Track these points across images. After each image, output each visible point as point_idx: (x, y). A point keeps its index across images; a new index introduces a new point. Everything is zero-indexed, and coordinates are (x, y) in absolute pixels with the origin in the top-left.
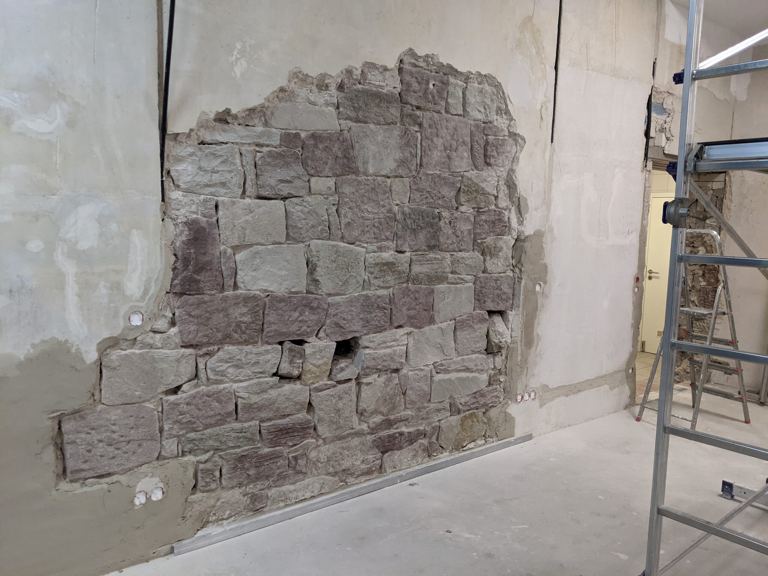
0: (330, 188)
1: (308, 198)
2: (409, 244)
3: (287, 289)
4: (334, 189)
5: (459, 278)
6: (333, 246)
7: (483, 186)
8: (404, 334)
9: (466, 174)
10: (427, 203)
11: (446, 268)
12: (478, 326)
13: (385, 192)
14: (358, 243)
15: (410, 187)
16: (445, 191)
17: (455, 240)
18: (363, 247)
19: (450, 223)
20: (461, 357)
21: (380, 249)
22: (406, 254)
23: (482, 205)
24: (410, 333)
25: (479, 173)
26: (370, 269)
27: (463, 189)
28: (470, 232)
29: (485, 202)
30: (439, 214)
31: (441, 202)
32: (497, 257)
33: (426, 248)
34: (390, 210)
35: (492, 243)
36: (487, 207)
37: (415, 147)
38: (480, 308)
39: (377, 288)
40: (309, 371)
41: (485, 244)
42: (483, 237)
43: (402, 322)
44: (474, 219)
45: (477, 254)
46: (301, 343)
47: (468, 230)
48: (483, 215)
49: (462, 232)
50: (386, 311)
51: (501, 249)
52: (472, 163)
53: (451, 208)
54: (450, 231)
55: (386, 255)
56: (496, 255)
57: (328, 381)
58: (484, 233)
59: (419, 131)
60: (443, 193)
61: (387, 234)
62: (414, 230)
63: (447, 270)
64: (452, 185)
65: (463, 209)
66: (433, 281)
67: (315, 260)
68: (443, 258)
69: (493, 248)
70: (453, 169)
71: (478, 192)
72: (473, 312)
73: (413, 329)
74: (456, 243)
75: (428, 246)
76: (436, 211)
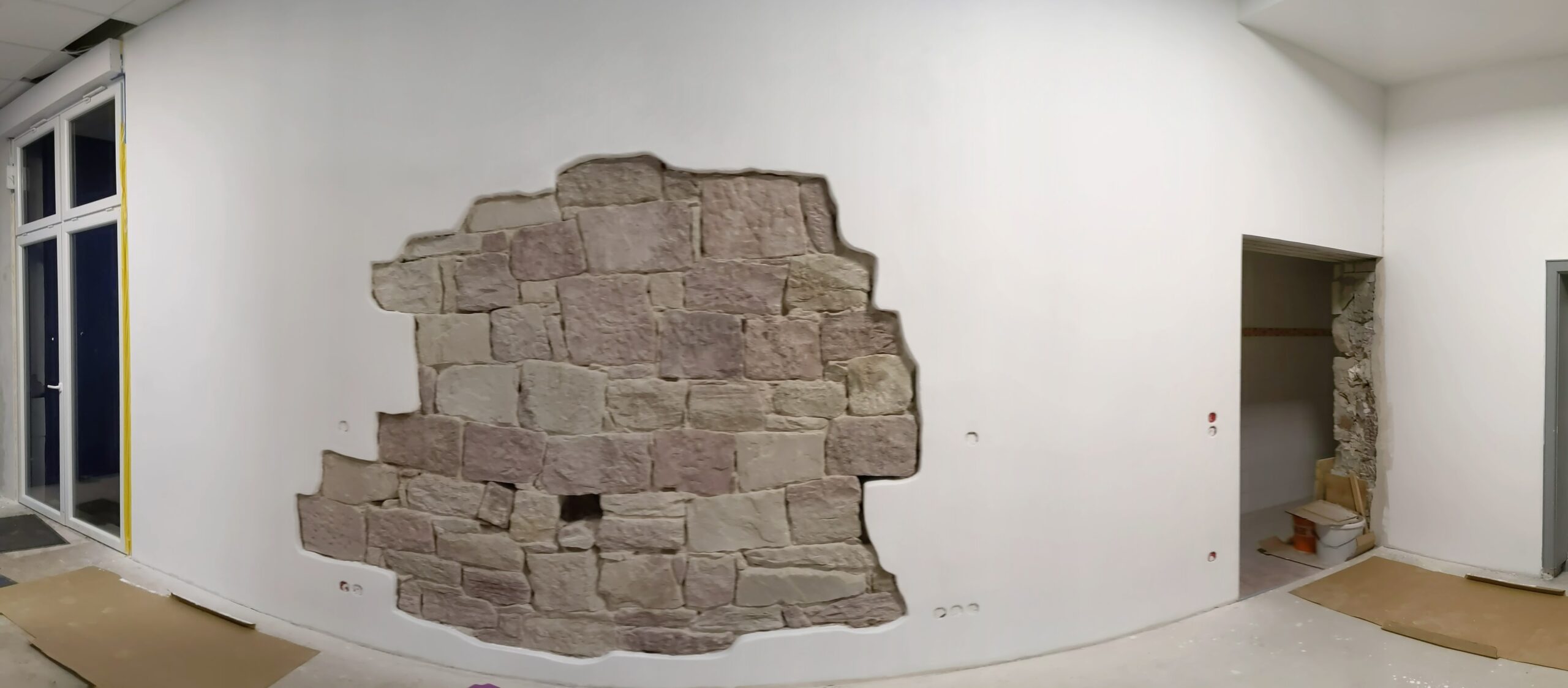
0: (546, 294)
1: (518, 308)
2: (684, 369)
3: (492, 418)
4: (554, 295)
5: (789, 422)
6: (554, 368)
7: (837, 277)
8: (677, 502)
9: (795, 259)
10: (717, 306)
11: (759, 405)
12: (836, 500)
13: (636, 294)
14: (593, 365)
15: (684, 284)
16: (755, 288)
17: (778, 361)
18: (602, 371)
19: (765, 334)
20: (804, 546)
21: (630, 374)
22: (680, 382)
23: (835, 306)
24: (689, 501)
25: (824, 256)
26: (612, 402)
27: (793, 282)
28: (810, 349)
29: (842, 300)
30: (744, 322)
31: (744, 304)
32: (874, 388)
33: (719, 374)
34: (644, 320)
35: (861, 367)
36: (849, 308)
37: (688, 227)
38: (843, 471)
39: (626, 429)
40: (518, 524)
41: (845, 368)
42: (841, 356)
43: (670, 484)
44: (821, 329)
45: (830, 384)
46: (512, 487)
47: (806, 345)
48: (837, 321)
49: (791, 348)
50: (638, 464)
51: (882, 376)
52: (810, 242)
53: (765, 313)
54: (766, 348)
55: (640, 384)
56: (873, 386)
57: (550, 544)
58: (844, 351)
59: (695, 205)
60: (749, 290)
61: (643, 353)
62: (692, 347)
63: (763, 408)
64: (769, 277)
65: (793, 313)
66: (735, 424)
67: (526, 385)
68: (751, 391)
69: (865, 374)
70: (768, 253)
71: (825, 285)
72: (825, 478)
73: (693, 496)
74: (781, 367)
75: (722, 371)
76: (738, 318)
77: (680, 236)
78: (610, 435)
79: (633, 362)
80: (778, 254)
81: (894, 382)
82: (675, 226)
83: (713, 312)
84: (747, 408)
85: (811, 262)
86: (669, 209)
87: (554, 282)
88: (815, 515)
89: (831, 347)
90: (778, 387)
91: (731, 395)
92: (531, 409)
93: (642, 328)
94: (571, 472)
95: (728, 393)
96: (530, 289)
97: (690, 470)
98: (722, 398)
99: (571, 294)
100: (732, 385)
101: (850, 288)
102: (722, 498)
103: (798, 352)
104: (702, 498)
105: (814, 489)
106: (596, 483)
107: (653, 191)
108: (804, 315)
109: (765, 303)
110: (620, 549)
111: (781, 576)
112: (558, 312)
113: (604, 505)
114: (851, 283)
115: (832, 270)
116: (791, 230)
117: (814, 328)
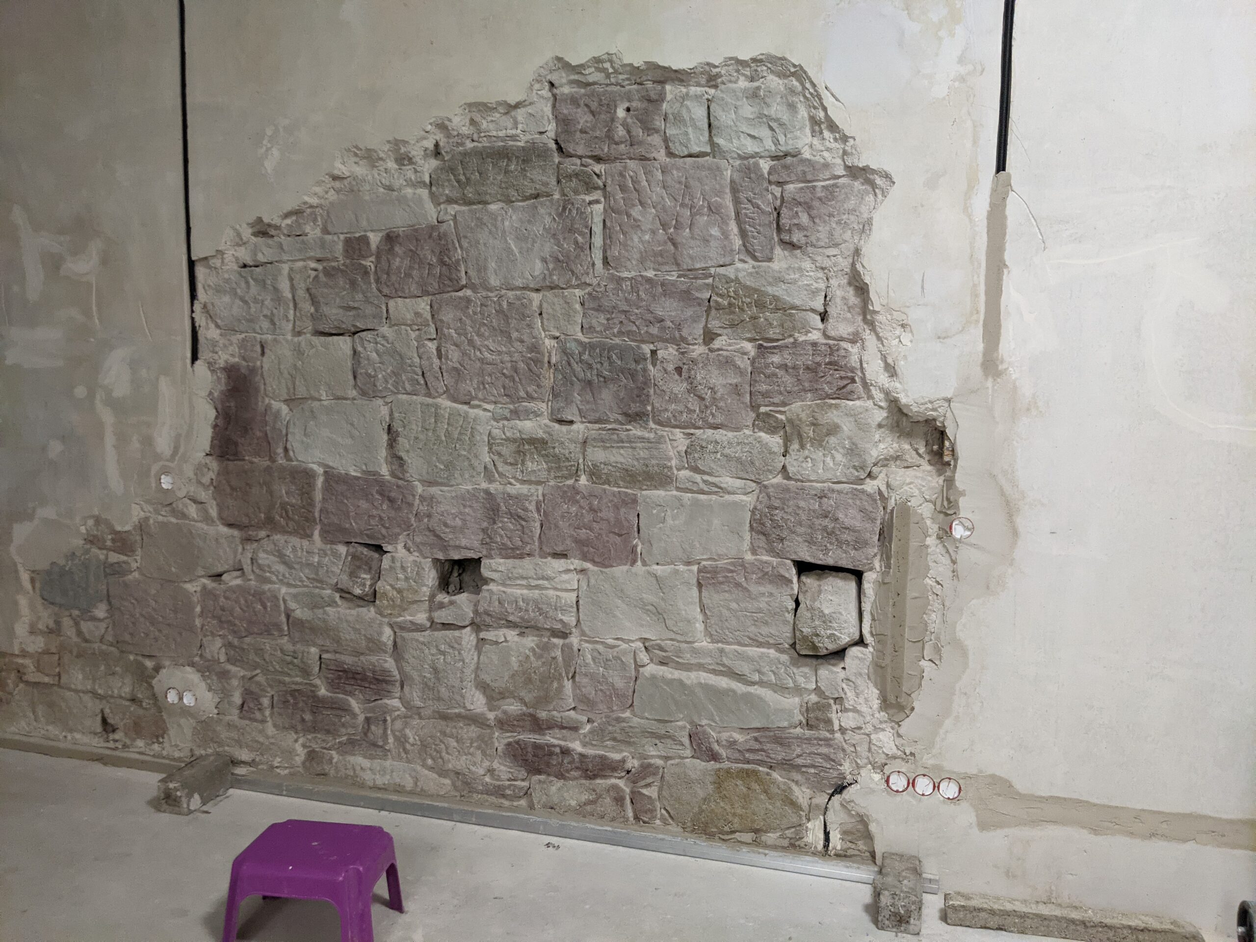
0: (419, 314)
1: (386, 330)
2: (580, 410)
3: (356, 465)
4: (428, 315)
5: (704, 481)
6: (430, 405)
7: (777, 294)
8: (568, 571)
9: (721, 270)
10: (621, 333)
11: (670, 459)
12: (762, 589)
13: (524, 317)
14: (476, 402)
15: (582, 304)
16: (668, 309)
17: (695, 405)
18: (485, 410)
19: (679, 370)
20: (720, 645)
21: (516, 414)
22: (575, 427)
23: (771, 334)
24: (583, 571)
25: (759, 267)
26: (495, 448)
27: (716, 302)
28: (736, 390)
29: (782, 326)
30: (654, 353)
31: (654, 330)
32: (821, 446)
33: (620, 418)
34: (535, 348)
35: (803, 416)
36: (791, 336)
37: (587, 231)
38: (772, 551)
39: (512, 481)
40: (385, 594)
41: (782, 417)
42: (776, 400)
43: (559, 549)
44: (753, 363)
45: (760, 437)
46: (378, 549)
47: (731, 385)
48: (773, 353)
49: (712, 388)
50: (524, 523)
51: (833, 430)
52: (743, 248)
53: (680, 341)
54: (679, 387)
55: (528, 426)
56: (819, 442)
57: (421, 617)
58: (781, 393)
59: (597, 202)
60: (660, 313)
61: (531, 389)
62: (590, 383)
63: (674, 463)
64: (686, 296)
65: (717, 344)
66: (639, 481)
67: (397, 426)
68: (660, 440)
69: (807, 425)
70: (687, 263)
71: (760, 305)
72: (749, 557)
73: (588, 565)
74: (697, 411)
75: (626, 414)
76: (647, 349)
77: (576, 242)
78: (493, 487)
79: (520, 399)
80: (698, 266)
81: (849, 438)
82: (571, 230)
83: (617, 341)
84: (654, 462)
85: (740, 275)
86: (564, 209)
87: (427, 299)
88: (734, 605)
89: (764, 387)
90: (694, 437)
91: (634, 445)
92: (402, 454)
93: (530, 358)
94: (447, 530)
95: (630, 442)
96: (401, 307)
97: (583, 533)
98: (622, 447)
99: (448, 315)
100: (636, 431)
101: (794, 307)
102: (619, 570)
103: (719, 395)
104: (596, 569)
105: (732, 571)
106: (476, 544)
107: (546, 184)
108: (730, 345)
109: (679, 330)
110: (501, 627)
111: (688, 682)
112: (435, 336)
113: (485, 572)
114: (798, 302)
115: (770, 284)
116: (715, 231)
117: (744, 363)
